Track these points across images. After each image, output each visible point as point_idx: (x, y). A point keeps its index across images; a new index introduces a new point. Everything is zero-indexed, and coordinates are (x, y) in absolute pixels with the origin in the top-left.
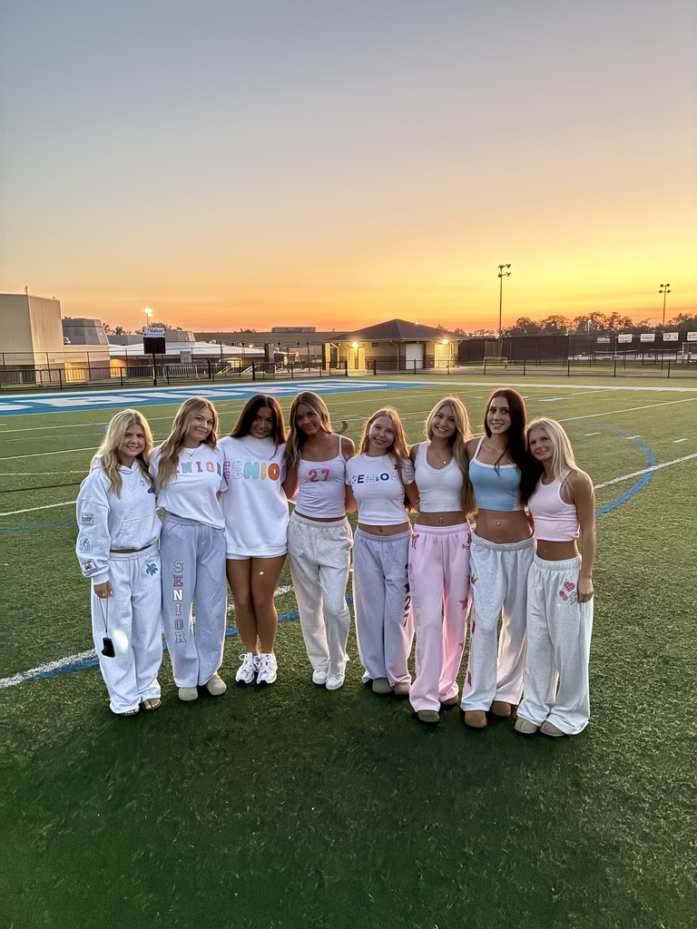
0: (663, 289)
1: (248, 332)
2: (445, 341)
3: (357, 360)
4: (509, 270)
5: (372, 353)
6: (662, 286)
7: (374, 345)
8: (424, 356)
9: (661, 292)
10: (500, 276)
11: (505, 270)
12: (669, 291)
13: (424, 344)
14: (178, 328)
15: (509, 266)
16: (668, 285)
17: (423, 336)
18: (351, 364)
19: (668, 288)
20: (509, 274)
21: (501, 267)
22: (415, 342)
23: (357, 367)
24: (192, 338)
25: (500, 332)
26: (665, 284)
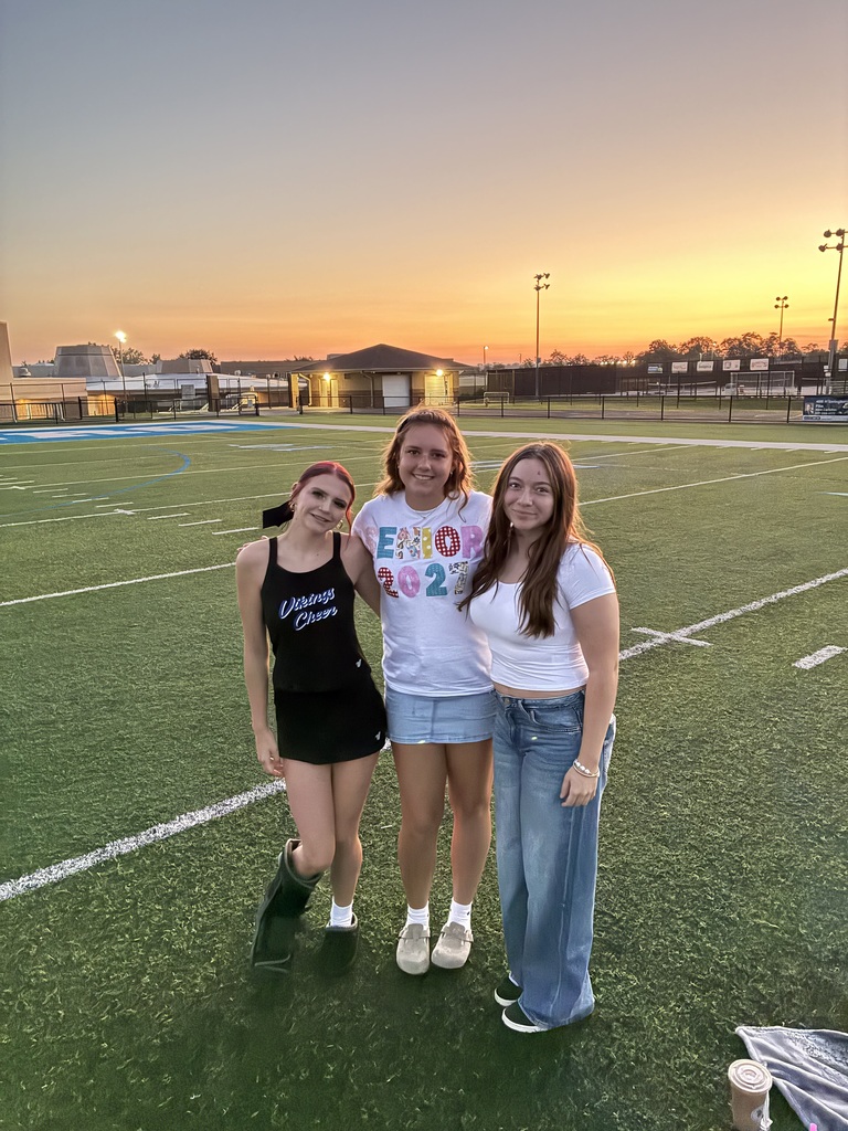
0: (779, 303)
1: (304, 360)
2: (440, 372)
3: (330, 397)
4: (547, 281)
5: (348, 387)
6: (778, 299)
7: (347, 376)
8: (411, 391)
9: (776, 307)
10: (538, 288)
11: (543, 281)
12: (787, 306)
13: (410, 375)
15: (547, 276)
16: (786, 298)
17: (408, 364)
18: (324, 401)
19: (786, 302)
20: (547, 287)
21: (539, 277)
22: (395, 373)
23: (330, 404)
25: (539, 360)
26: (782, 297)
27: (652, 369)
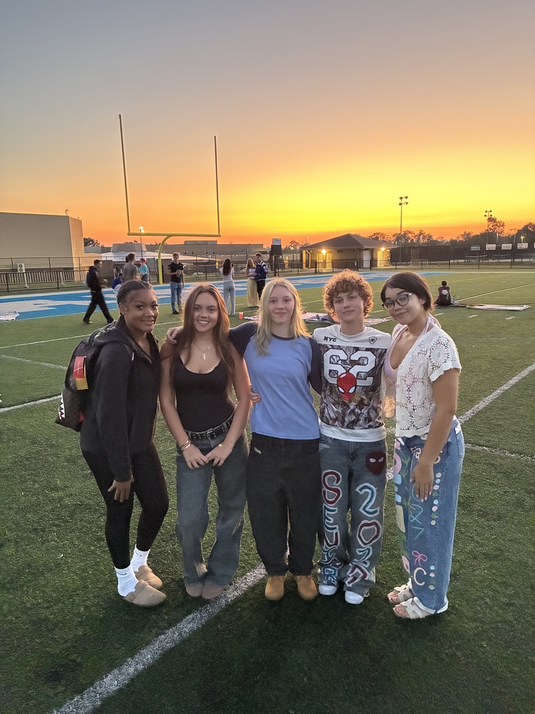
2: (383, 249)
3: (325, 262)
4: (407, 201)
6: (486, 212)
7: (339, 251)
8: (372, 258)
10: (401, 204)
11: (404, 200)
13: (372, 251)
14: (135, 241)
15: (407, 198)
16: (491, 211)
20: (407, 203)
21: (401, 198)
24: (144, 249)
27: (474, 248)
